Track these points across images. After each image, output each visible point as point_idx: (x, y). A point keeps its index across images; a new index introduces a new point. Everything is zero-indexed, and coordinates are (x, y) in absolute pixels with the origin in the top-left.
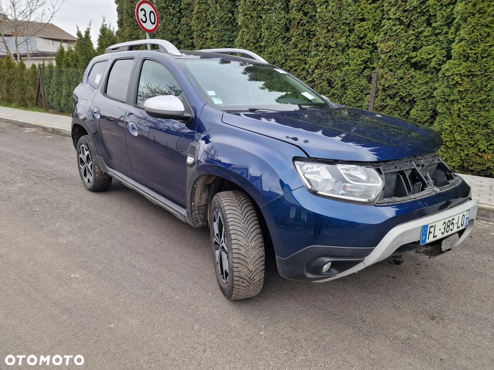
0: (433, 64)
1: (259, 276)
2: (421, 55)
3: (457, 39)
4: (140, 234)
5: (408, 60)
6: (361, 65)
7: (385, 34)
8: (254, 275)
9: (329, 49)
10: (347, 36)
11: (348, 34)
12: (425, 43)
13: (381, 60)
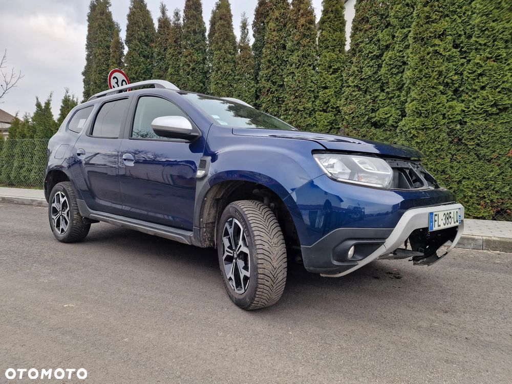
0: (390, 122)
1: (282, 275)
2: (378, 116)
3: (409, 100)
4: (133, 271)
5: (368, 120)
6: (327, 126)
7: (346, 99)
8: (278, 272)
9: (298, 112)
10: (313, 102)
11: (314, 99)
12: (382, 106)
13: (345, 121)
